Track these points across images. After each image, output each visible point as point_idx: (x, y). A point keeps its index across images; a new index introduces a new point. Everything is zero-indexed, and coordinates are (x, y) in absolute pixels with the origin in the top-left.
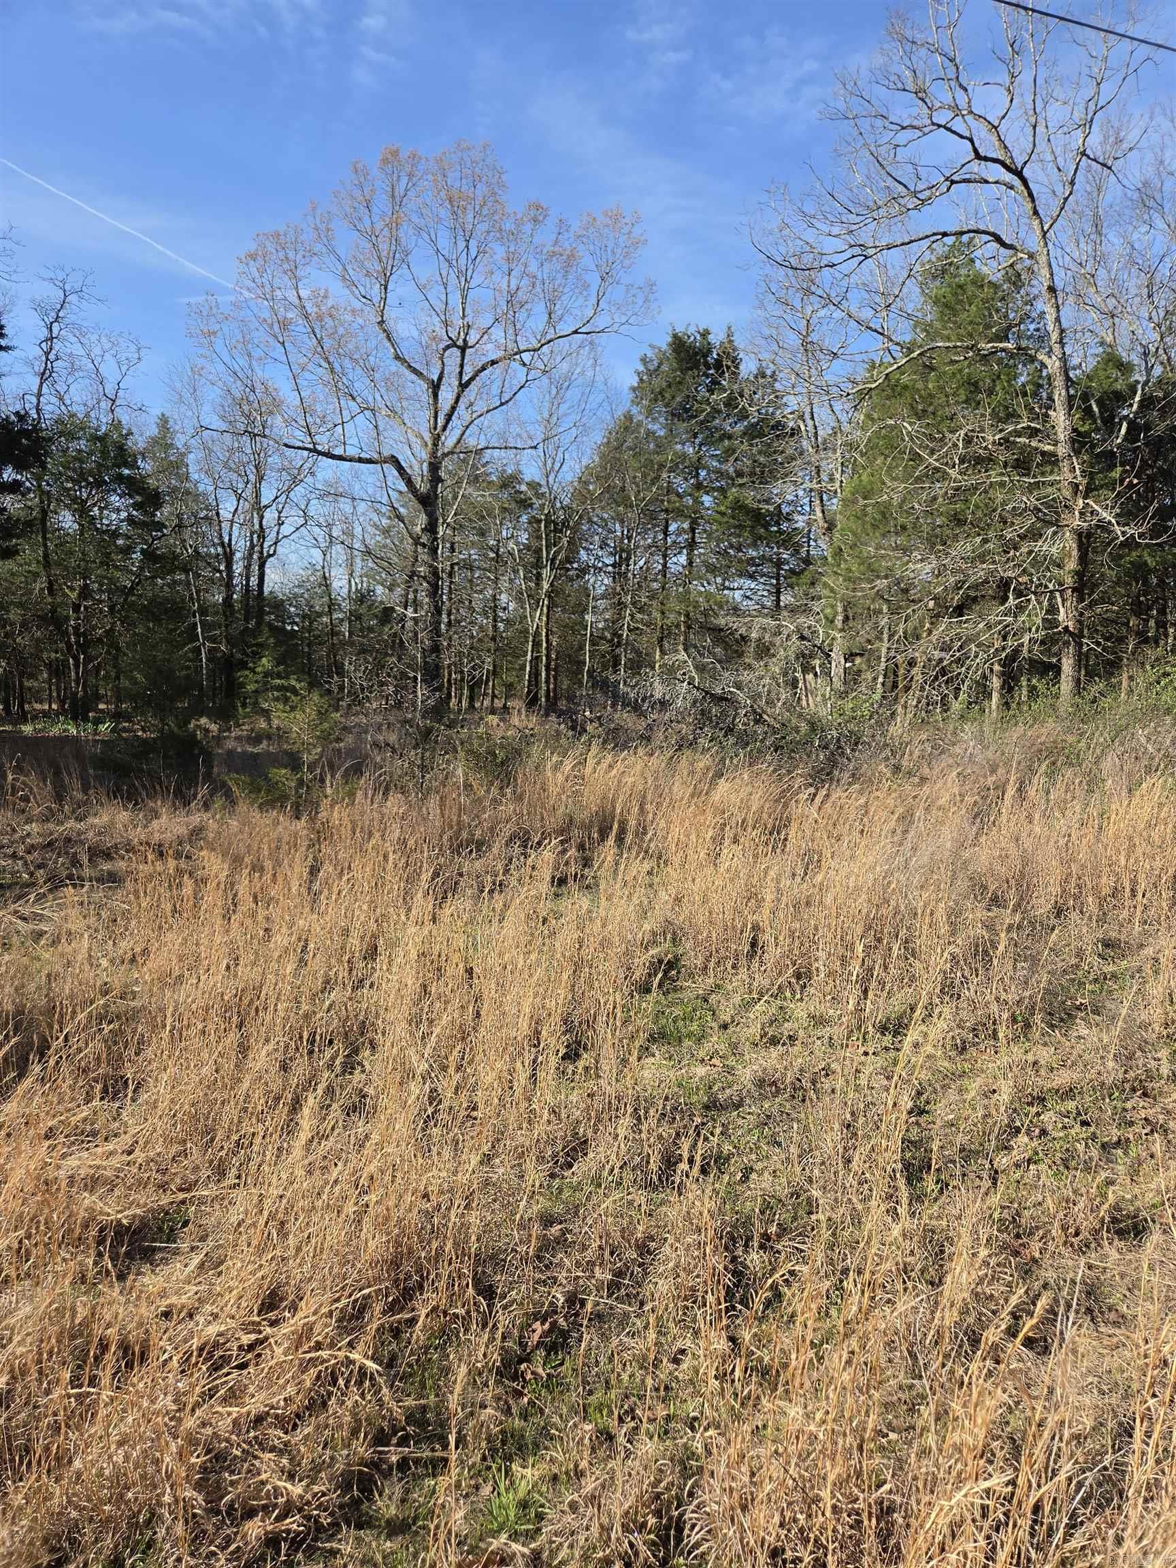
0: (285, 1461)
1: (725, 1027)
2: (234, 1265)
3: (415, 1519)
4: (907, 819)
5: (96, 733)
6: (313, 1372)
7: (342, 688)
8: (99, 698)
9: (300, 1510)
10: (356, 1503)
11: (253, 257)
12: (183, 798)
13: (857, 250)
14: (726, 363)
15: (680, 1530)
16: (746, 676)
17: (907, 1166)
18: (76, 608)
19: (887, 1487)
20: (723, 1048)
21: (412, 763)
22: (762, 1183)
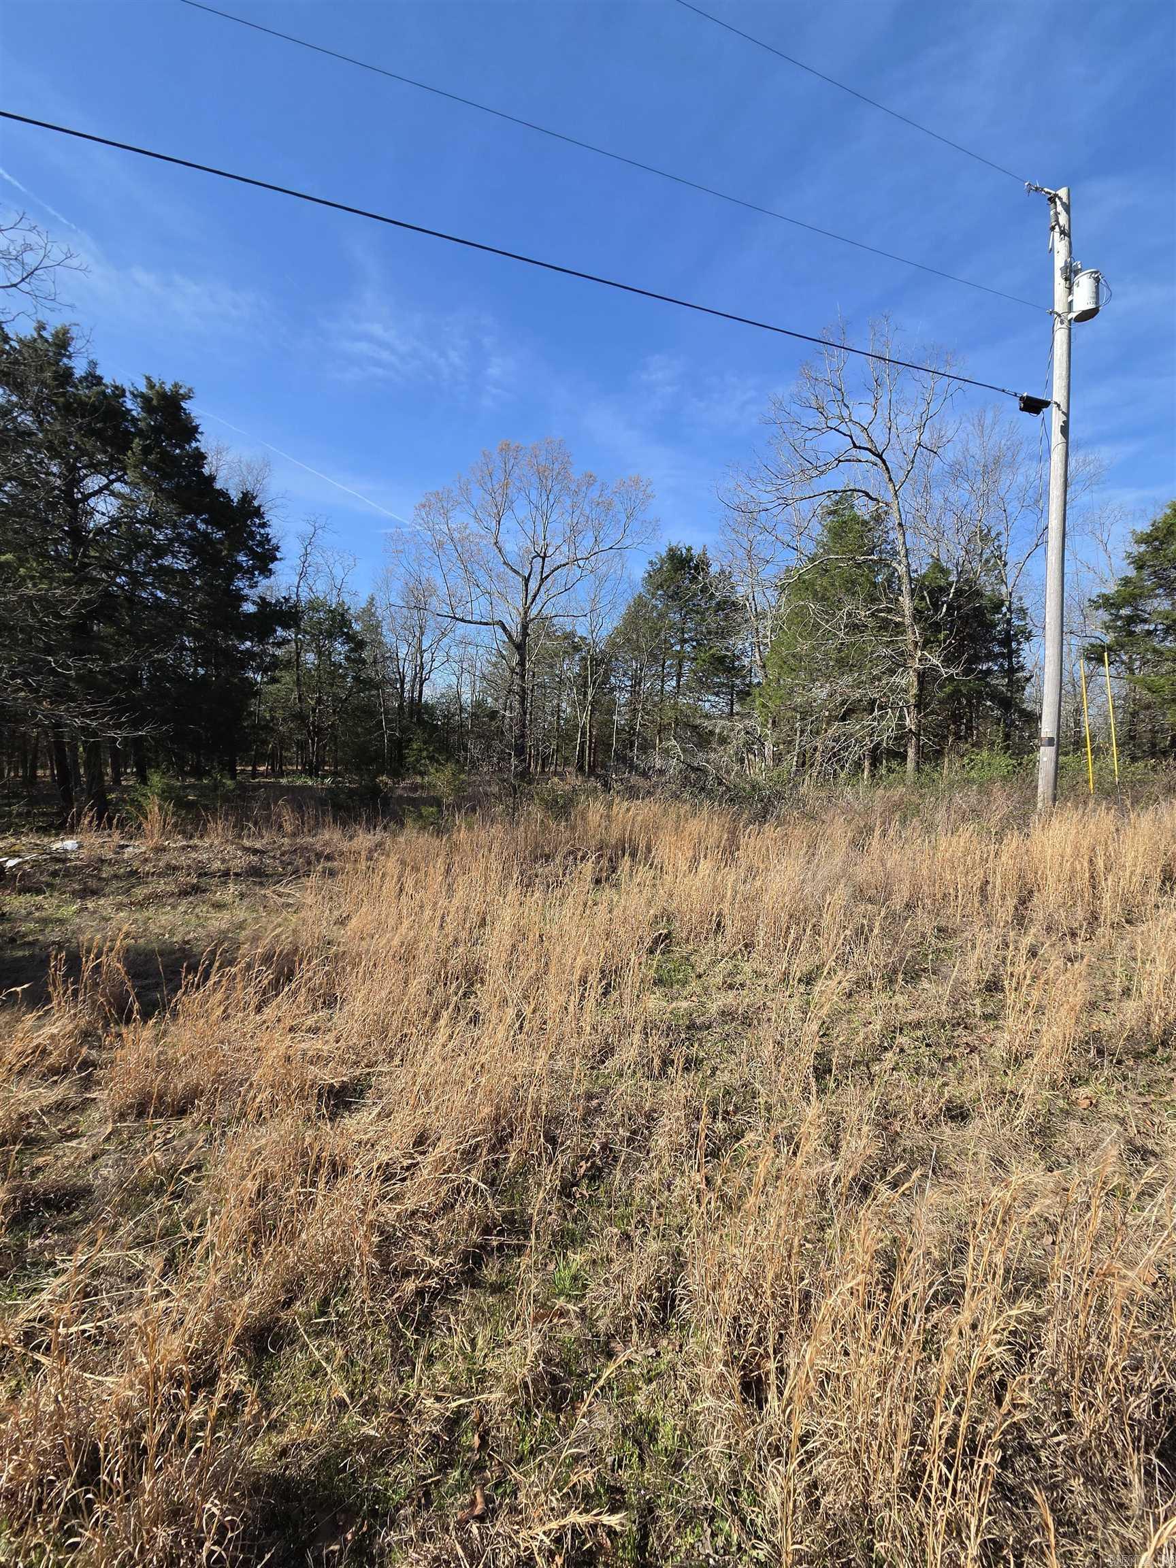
0: (428, 1242)
1: (700, 976)
2: (398, 1117)
3: (508, 1283)
4: (813, 846)
5: (322, 783)
6: (445, 1187)
7: (466, 759)
8: (325, 763)
9: (437, 1274)
10: (471, 1270)
11: (424, 506)
12: (371, 825)
13: (781, 501)
14: (701, 566)
15: (673, 1301)
16: (712, 756)
17: (816, 1069)
18: (314, 710)
19: (806, 1281)
20: (698, 990)
21: (507, 806)
22: (724, 1077)
